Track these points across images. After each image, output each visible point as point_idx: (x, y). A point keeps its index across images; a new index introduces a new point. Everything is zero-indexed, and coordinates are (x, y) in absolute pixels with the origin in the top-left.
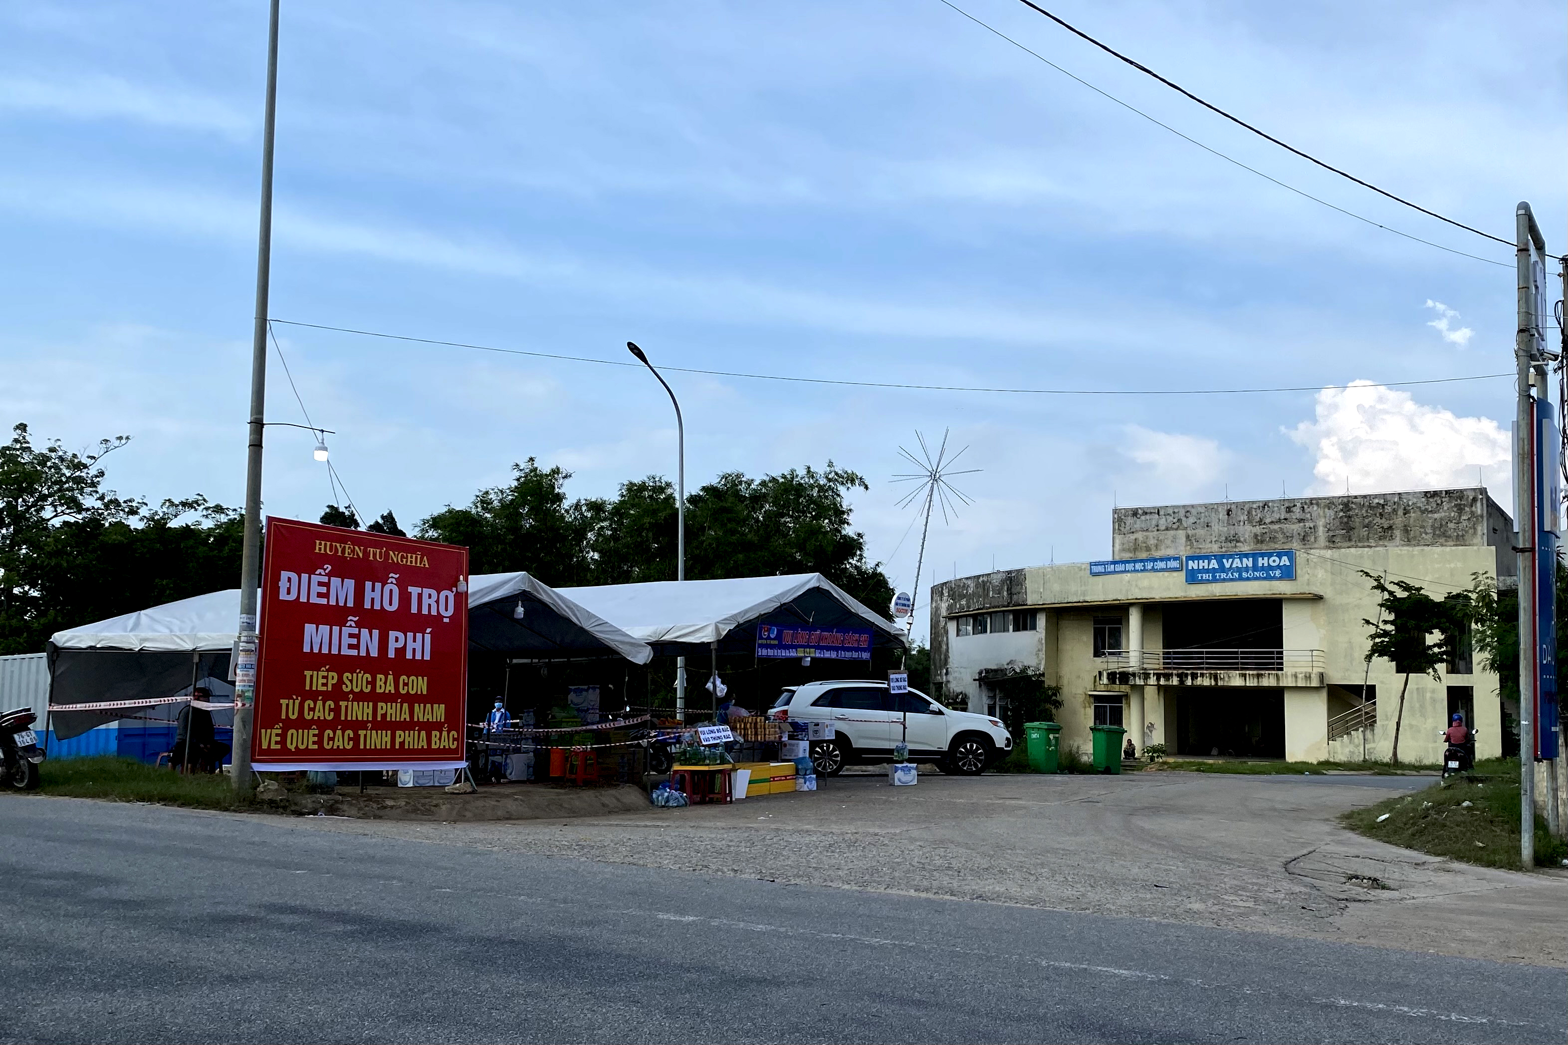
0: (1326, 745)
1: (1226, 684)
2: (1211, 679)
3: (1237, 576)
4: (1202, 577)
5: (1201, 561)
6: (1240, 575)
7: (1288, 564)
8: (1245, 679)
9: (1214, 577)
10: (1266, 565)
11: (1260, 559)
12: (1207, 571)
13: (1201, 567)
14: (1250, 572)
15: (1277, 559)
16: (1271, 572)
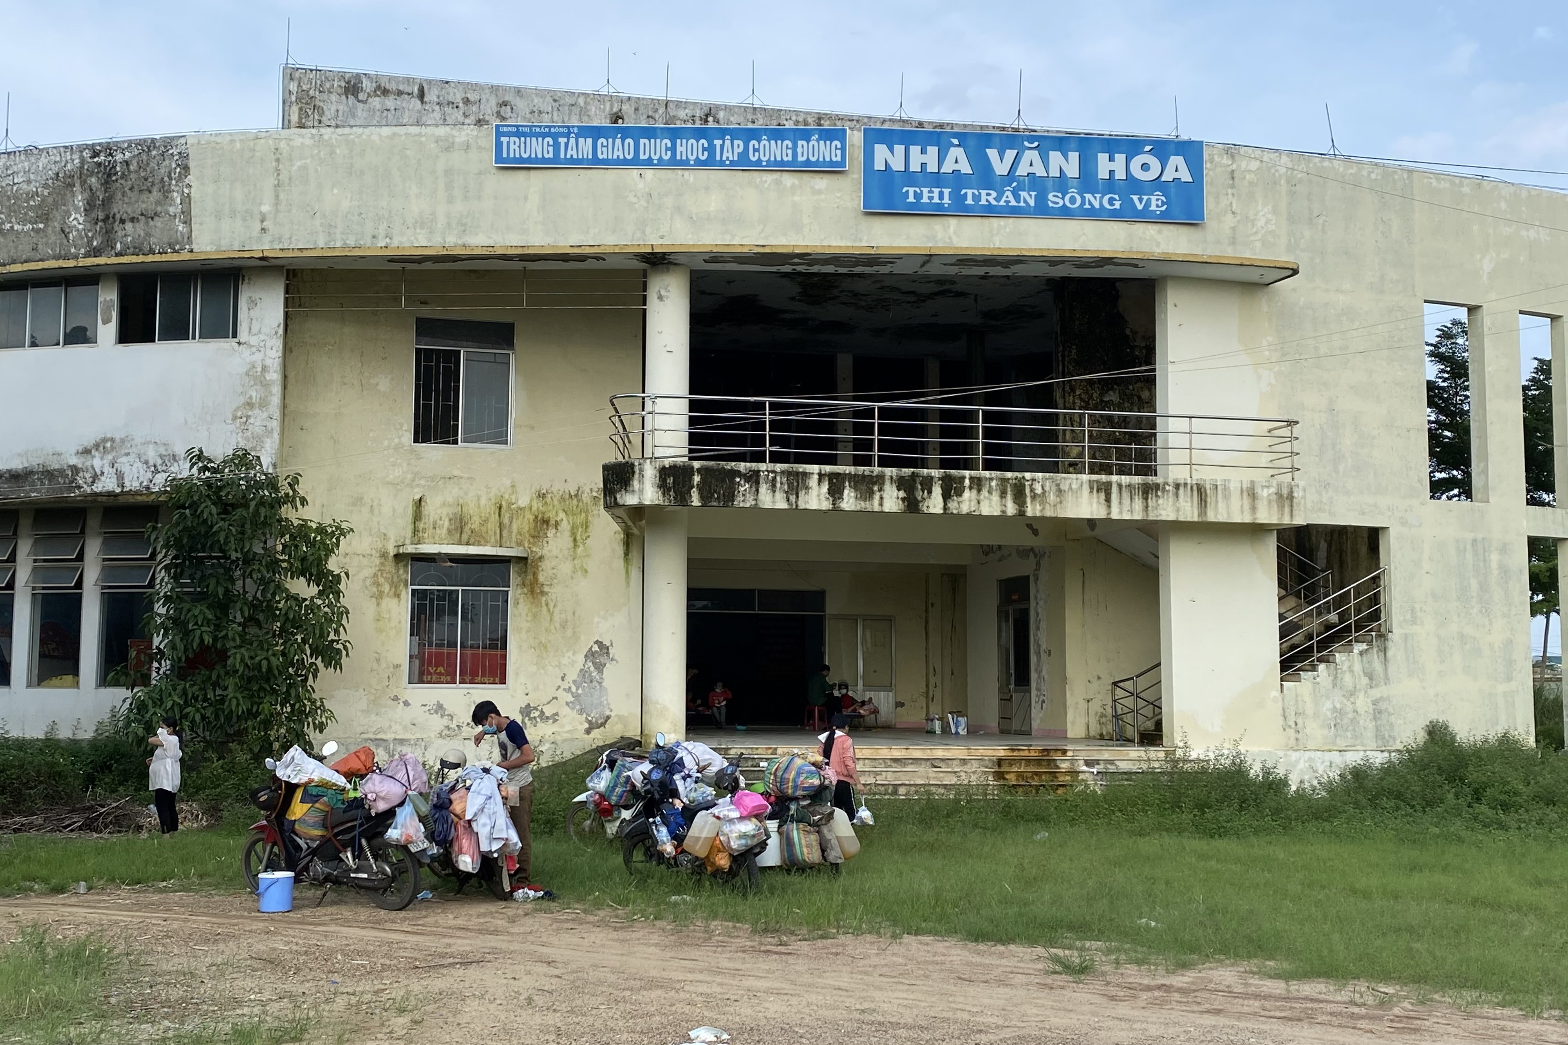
0: (1276, 693)
1: (1049, 513)
2: (1003, 494)
3: (1032, 203)
4: (918, 196)
5: (915, 150)
6: (1041, 199)
7: (1186, 177)
8: (1108, 500)
9: (958, 199)
10: (1120, 175)
11: (1103, 157)
12: (937, 180)
13: (915, 167)
14: (1073, 192)
15: (1155, 163)
16: (1135, 198)
